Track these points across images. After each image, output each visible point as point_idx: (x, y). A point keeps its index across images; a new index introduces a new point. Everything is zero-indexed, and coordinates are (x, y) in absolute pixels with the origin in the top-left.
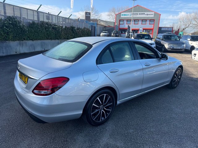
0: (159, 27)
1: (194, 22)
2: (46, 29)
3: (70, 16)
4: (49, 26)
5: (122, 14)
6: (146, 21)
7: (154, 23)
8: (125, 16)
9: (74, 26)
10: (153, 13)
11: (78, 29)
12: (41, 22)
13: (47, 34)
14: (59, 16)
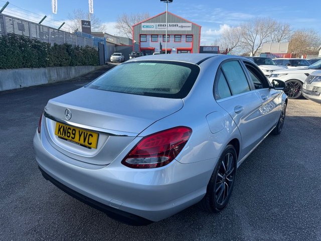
0: (200, 47)
1: (243, 40)
2: (20, 47)
3: (61, 26)
4: (26, 42)
5: (143, 24)
6: (181, 37)
7: (193, 39)
8: (148, 29)
9: (69, 43)
10: (190, 25)
11: (77, 48)
12: (9, 34)
13: (24, 57)
14: (42, 26)
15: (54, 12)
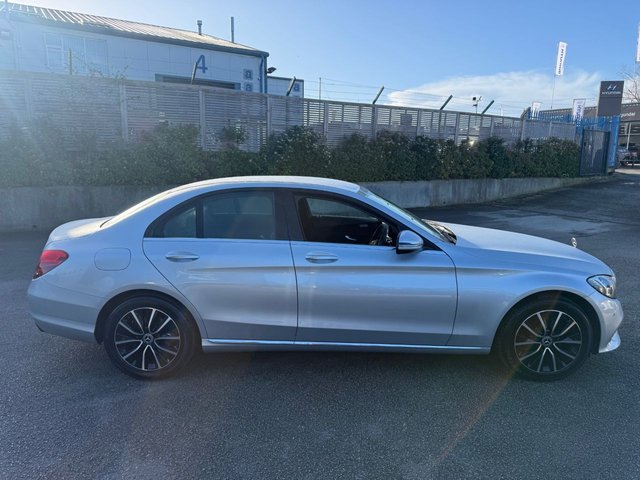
13: (390, 165)
14: (445, 112)
15: (557, 73)
